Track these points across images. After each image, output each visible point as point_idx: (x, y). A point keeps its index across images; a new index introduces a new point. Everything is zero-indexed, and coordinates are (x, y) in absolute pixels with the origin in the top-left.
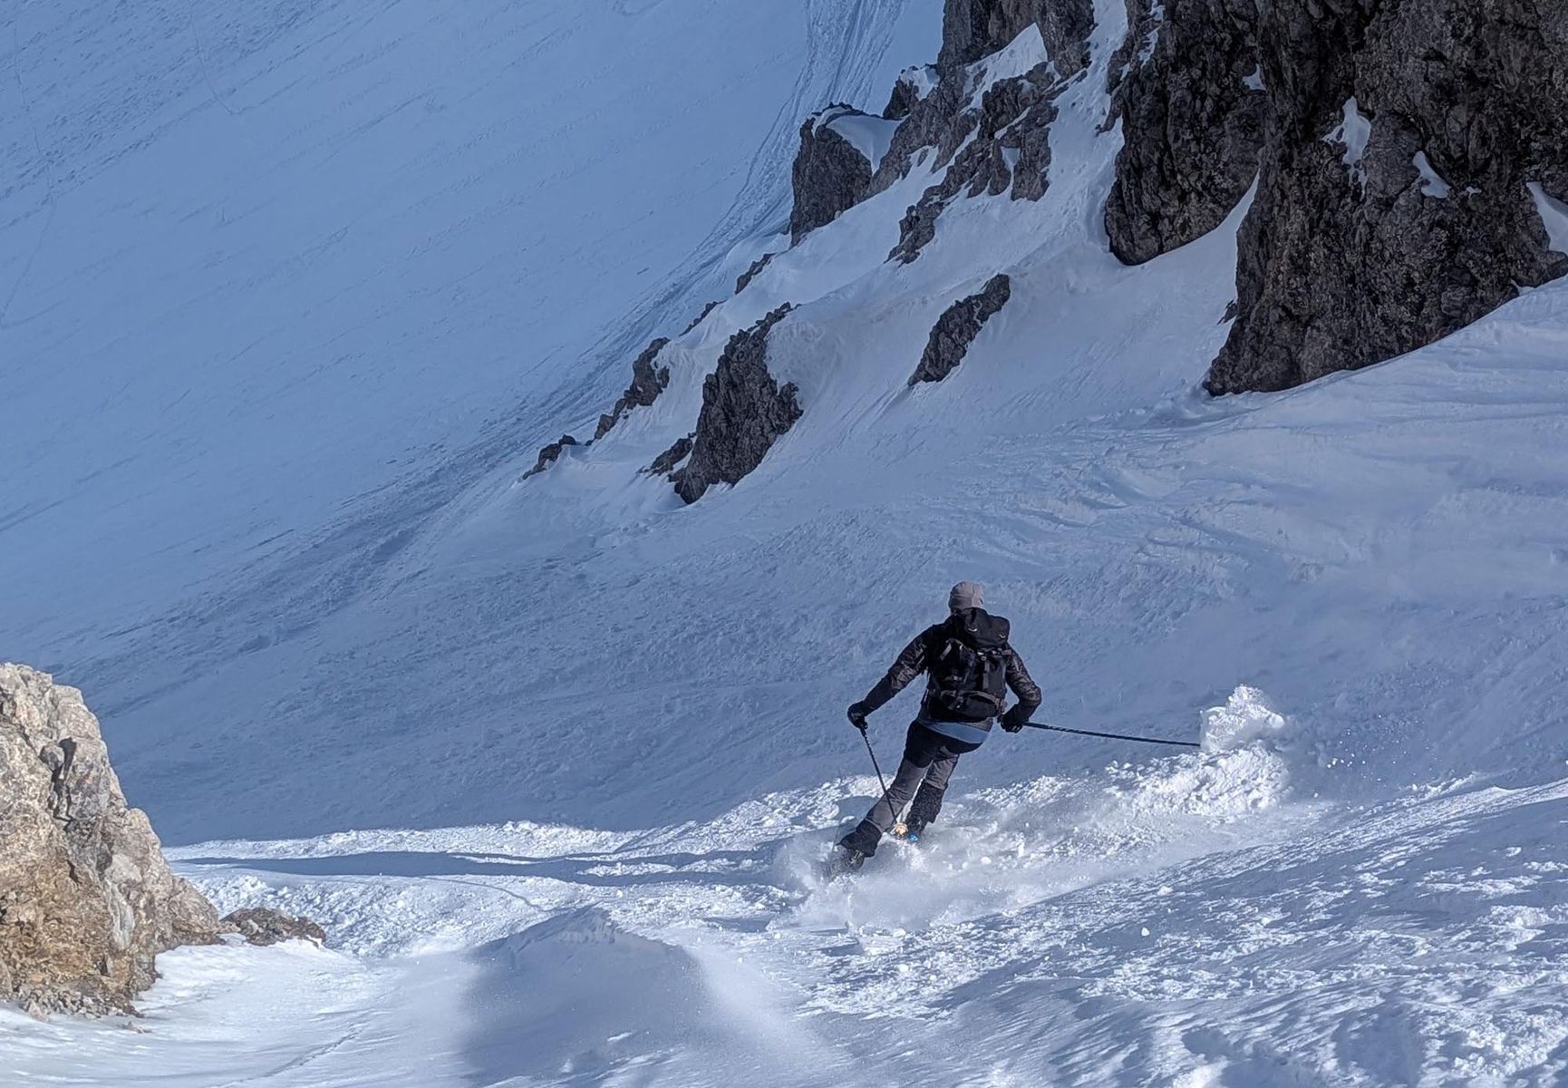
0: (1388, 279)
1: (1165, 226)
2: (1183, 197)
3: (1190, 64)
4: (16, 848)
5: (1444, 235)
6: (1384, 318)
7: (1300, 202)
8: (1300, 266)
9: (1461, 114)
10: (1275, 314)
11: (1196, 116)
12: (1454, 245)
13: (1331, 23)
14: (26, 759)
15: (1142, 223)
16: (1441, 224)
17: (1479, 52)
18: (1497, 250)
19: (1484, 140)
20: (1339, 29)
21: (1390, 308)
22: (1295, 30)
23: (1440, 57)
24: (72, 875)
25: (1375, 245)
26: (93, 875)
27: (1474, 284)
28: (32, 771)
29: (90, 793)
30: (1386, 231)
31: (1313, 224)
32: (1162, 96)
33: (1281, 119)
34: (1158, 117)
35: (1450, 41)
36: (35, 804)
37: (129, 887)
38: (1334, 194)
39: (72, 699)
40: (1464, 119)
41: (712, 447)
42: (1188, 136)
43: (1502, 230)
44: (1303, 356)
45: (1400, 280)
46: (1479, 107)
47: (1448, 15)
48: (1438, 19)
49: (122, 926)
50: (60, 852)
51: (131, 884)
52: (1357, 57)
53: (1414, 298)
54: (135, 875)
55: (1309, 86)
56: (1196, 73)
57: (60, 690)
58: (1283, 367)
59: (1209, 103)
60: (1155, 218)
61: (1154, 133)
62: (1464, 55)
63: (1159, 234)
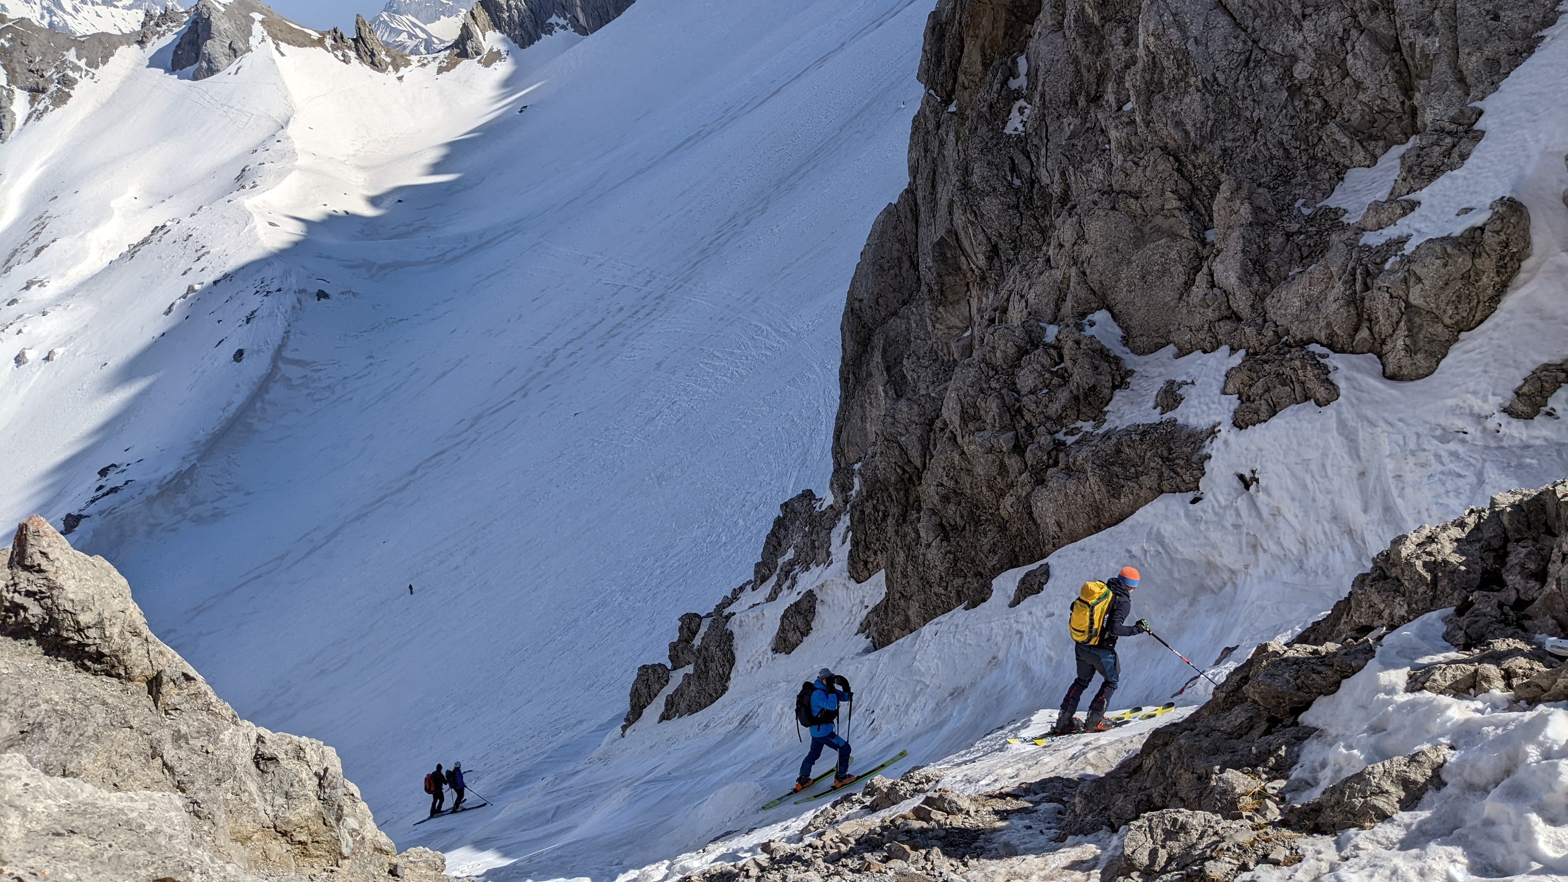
0: (934, 576)
1: (870, 566)
2: (875, 554)
3: (872, 499)
4: (300, 810)
5: (951, 556)
6: (935, 593)
7: (901, 548)
8: (905, 576)
9: (952, 507)
10: (897, 596)
11: (876, 519)
12: (956, 560)
13: (907, 476)
14: (308, 774)
15: (861, 565)
16: (949, 552)
17: (957, 482)
18: (973, 561)
19: (962, 517)
20: (910, 478)
21: (936, 589)
22: (893, 479)
23: (942, 485)
24: (325, 824)
25: (926, 563)
26: (334, 823)
27: (965, 577)
28: (310, 779)
29: (334, 788)
30: (929, 556)
31: (907, 556)
32: (862, 512)
33: (894, 515)
34: (861, 521)
35: (945, 479)
36: (310, 793)
37: (353, 832)
38: (914, 544)
39: (331, 752)
40: (954, 509)
41: (699, 677)
42: (873, 527)
43: (973, 553)
44: (910, 613)
45: (937, 576)
46: (959, 504)
47: (944, 468)
48: (940, 470)
49: (347, 846)
50: (320, 813)
51: (354, 830)
52: (919, 488)
53: (945, 584)
54: (356, 826)
55: (903, 501)
56: (875, 502)
57: (325, 748)
58: (903, 618)
59: (881, 513)
60: (866, 563)
61: (862, 527)
62: (951, 484)
63: (868, 569)
